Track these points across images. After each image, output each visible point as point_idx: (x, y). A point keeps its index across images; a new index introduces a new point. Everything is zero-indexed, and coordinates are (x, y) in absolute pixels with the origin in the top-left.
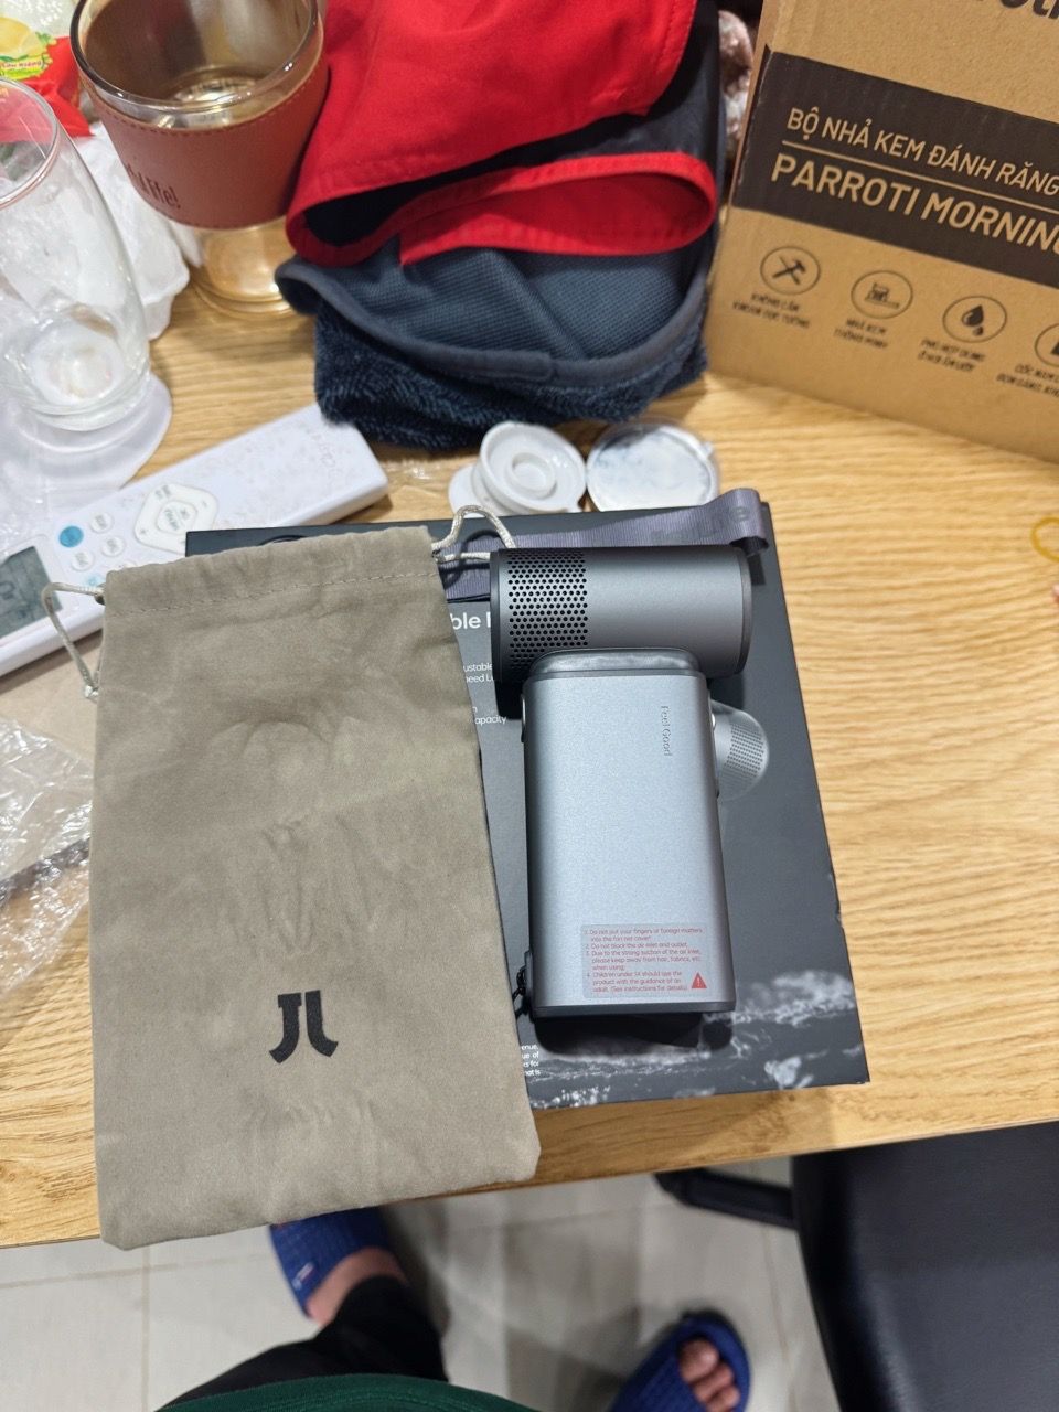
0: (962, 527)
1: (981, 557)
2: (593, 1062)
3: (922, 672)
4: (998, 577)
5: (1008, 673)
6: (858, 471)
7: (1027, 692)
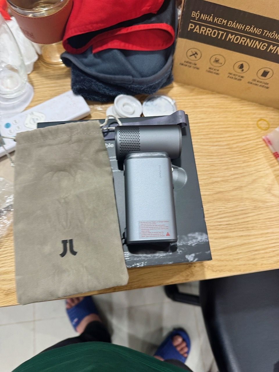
0: (239, 122)
1: (244, 129)
2: (142, 256)
3: (228, 159)
4: (248, 134)
5: (250, 159)
6: (213, 107)
7: (255, 164)
